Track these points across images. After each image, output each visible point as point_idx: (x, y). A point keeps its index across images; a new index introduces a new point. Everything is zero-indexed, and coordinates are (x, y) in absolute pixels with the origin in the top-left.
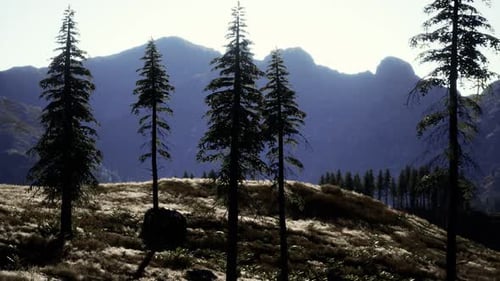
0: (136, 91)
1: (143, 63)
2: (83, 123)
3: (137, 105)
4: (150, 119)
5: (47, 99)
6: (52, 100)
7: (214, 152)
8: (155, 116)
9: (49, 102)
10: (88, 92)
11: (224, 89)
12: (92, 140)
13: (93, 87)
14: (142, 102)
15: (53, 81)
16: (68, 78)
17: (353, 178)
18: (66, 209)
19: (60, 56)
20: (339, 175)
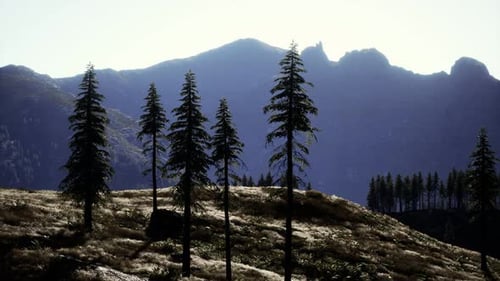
0: (140, 123)
1: (146, 102)
2: (99, 147)
3: (141, 134)
4: (151, 144)
5: (74, 130)
6: (77, 131)
7: (174, 172)
8: (155, 141)
9: (75, 133)
10: (104, 125)
11: (180, 129)
12: (107, 160)
13: (108, 122)
14: (145, 131)
15: (78, 117)
16: (89, 115)
17: (403, 179)
18: (88, 210)
19: (83, 99)
20: (389, 177)
